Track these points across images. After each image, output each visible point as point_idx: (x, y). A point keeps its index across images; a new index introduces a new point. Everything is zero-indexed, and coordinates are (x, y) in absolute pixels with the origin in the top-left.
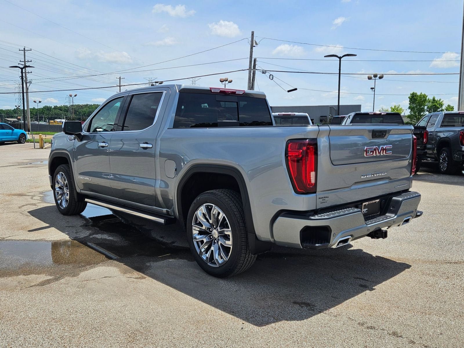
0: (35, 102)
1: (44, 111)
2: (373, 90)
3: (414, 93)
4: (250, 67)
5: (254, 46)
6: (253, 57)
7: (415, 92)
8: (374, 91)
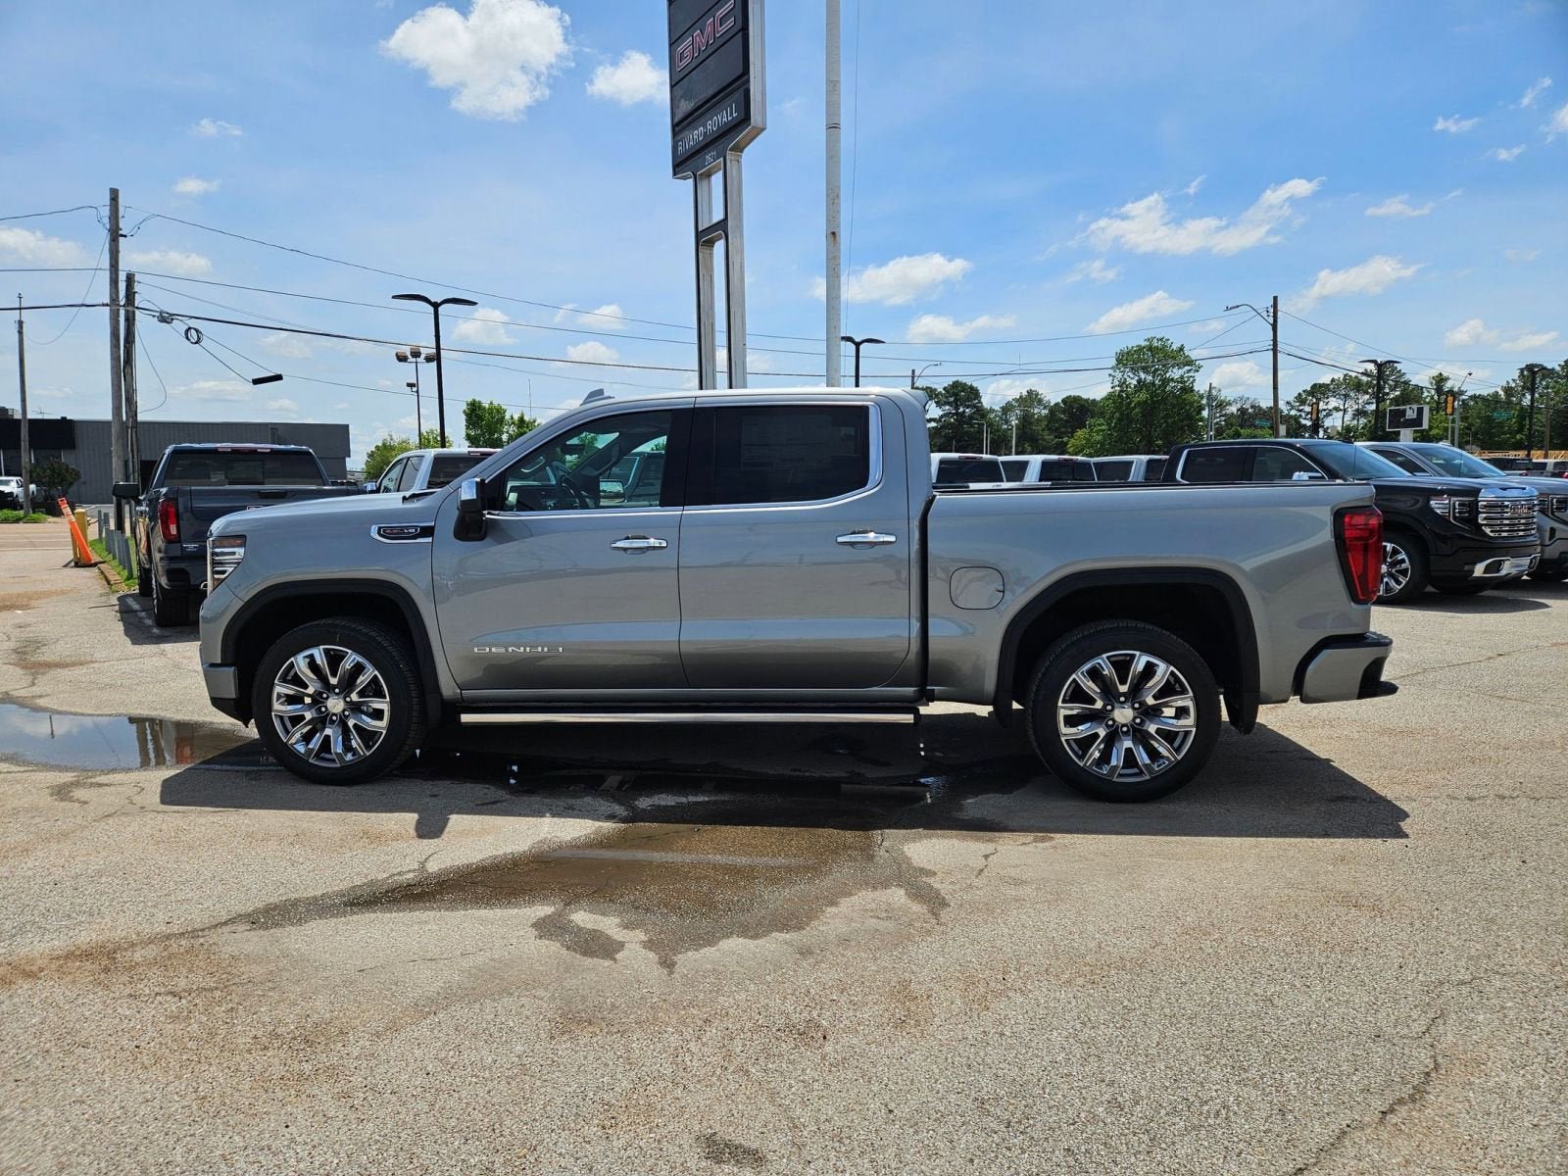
2: (415, 389)
3: (474, 400)
4: (114, 299)
5: (122, 235)
6: (121, 266)
7: (477, 400)
8: (417, 392)
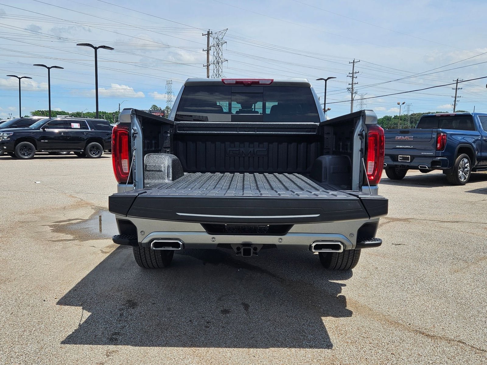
1: (384, 121)
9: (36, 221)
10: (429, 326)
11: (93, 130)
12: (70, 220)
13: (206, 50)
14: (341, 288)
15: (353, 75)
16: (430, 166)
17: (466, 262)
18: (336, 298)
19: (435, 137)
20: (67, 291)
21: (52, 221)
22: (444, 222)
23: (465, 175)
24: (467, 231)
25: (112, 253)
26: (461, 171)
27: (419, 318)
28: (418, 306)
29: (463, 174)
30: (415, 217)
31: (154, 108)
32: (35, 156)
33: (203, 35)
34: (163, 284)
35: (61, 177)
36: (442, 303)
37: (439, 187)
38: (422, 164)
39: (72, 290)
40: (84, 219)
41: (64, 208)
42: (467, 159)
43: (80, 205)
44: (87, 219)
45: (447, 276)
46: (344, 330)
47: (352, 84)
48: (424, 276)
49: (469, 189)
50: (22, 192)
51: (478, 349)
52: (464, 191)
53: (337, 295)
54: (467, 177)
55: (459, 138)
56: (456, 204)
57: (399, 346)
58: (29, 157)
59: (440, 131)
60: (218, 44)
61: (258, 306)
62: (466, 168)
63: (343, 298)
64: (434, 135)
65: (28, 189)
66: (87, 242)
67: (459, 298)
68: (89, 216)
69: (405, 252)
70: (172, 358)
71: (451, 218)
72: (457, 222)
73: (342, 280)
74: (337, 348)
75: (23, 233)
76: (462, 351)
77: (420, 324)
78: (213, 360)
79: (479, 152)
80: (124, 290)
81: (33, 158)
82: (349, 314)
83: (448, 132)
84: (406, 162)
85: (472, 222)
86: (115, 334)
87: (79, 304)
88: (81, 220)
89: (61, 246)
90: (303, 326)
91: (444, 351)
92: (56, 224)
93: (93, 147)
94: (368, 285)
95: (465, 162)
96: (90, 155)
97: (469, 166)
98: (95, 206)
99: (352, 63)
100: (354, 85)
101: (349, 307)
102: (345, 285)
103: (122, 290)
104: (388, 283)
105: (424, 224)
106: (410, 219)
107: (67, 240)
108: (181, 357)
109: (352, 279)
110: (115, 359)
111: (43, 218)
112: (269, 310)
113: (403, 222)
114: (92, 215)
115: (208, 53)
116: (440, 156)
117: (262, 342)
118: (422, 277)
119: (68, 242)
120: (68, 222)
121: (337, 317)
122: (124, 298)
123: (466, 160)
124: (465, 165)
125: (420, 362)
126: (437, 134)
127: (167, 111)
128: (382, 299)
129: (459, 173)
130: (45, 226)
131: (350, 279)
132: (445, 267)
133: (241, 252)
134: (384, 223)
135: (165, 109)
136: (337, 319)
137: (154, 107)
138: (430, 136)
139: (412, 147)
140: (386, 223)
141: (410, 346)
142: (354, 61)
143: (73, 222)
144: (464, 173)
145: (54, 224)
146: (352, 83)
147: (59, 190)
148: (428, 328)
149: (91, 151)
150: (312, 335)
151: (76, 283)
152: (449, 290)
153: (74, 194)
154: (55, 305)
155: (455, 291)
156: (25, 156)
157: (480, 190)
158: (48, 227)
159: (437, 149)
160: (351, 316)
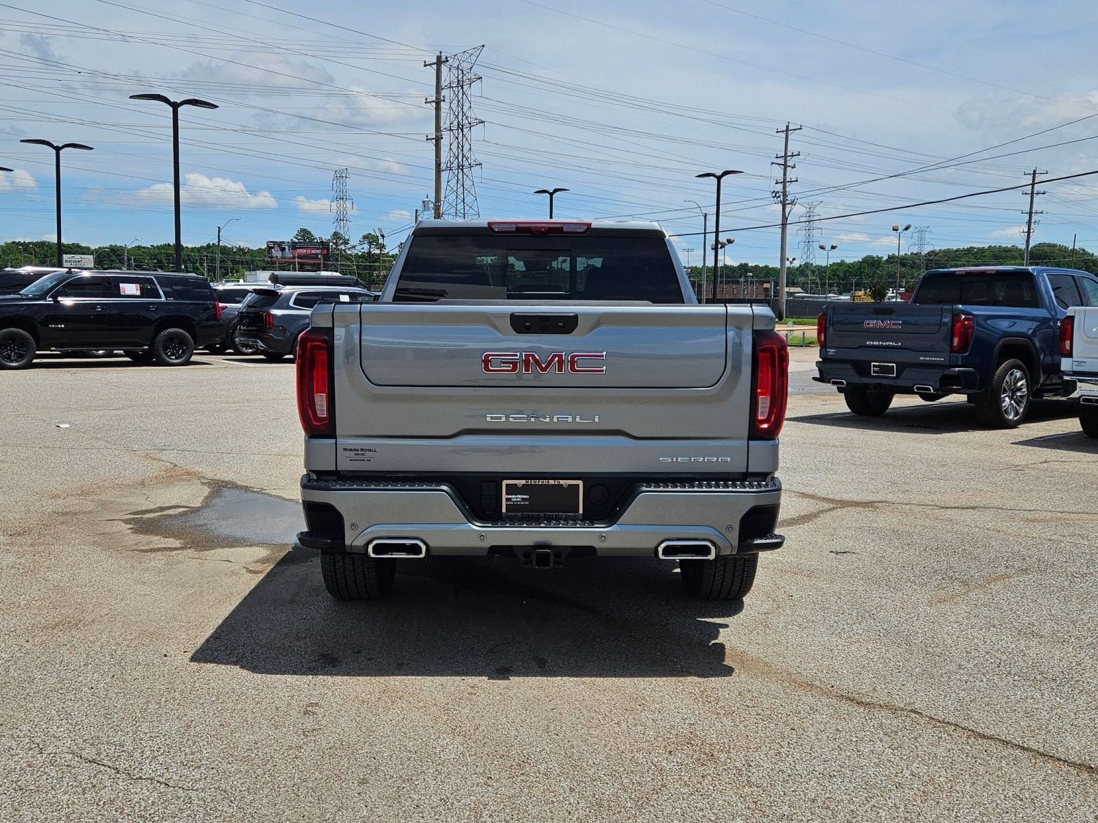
0: (822, 248)
1: (865, 268)
9: (90, 512)
10: (866, 688)
11: (171, 300)
12: (162, 509)
13: (434, 101)
14: (718, 632)
15: (785, 162)
16: (937, 386)
17: (966, 584)
18: (706, 648)
19: (947, 323)
20: (203, 640)
21: (125, 510)
22: (947, 508)
23: (1017, 407)
24: (988, 527)
25: (268, 573)
26: (1006, 396)
27: (851, 678)
28: (854, 659)
29: (1012, 404)
30: (890, 497)
31: (303, 236)
32: (35, 361)
33: (425, 66)
34: (382, 628)
35: (112, 412)
36: (898, 654)
37: (959, 433)
38: (922, 382)
39: (210, 637)
40: (191, 505)
41: (143, 483)
42: (1021, 371)
43: (173, 476)
44: (198, 506)
45: (921, 609)
46: (715, 696)
47: (784, 182)
48: (879, 610)
49: (1022, 436)
50: (35, 448)
51: (940, 722)
52: (1010, 442)
53: (710, 642)
54: (1021, 410)
55: (1004, 324)
56: (983, 470)
57: (806, 718)
58: (20, 363)
59: (960, 309)
60: (461, 83)
61: (563, 662)
62: (1020, 389)
63: (722, 646)
64: (946, 317)
65: (48, 442)
66: (212, 552)
67: (933, 646)
68: (201, 501)
69: (853, 567)
70: (416, 737)
71: (964, 500)
72: (974, 508)
73: (723, 617)
74: (699, 722)
75: (73, 535)
76: (912, 724)
77: (851, 686)
78: (486, 740)
79: (1047, 353)
80: (310, 637)
81: (30, 366)
82: (729, 671)
83: (975, 313)
84: (888, 378)
85: (1004, 507)
86: (311, 705)
87: (231, 660)
88: (186, 509)
89: (162, 560)
90: (643, 691)
91: (881, 725)
92: (135, 516)
93: (171, 338)
94: (770, 626)
95: (1016, 376)
96: (163, 359)
97: (1025, 386)
98: (207, 479)
99: (783, 131)
100: (788, 184)
101: (728, 662)
102: (726, 626)
103: (306, 637)
104: (808, 622)
105: (904, 513)
106: (879, 502)
107: (169, 548)
108: (432, 737)
109: (741, 615)
110: (319, 740)
111: (103, 504)
112: (583, 667)
113: (862, 509)
114: (206, 498)
115: (438, 109)
116: (960, 363)
117: (571, 715)
118: (874, 612)
119: (173, 553)
120: (160, 514)
121: (705, 677)
122: (313, 651)
123: (1018, 374)
124: (1016, 383)
125: (837, 740)
126: (953, 317)
127: (336, 244)
128: (791, 648)
129: (1004, 401)
130: (116, 522)
131: (737, 616)
132: (922, 593)
133: (532, 560)
134: (822, 512)
135: (330, 238)
136: (704, 679)
137: (304, 233)
138: (936, 319)
139: (900, 344)
140: (827, 510)
141: (826, 718)
142: (787, 127)
143: (170, 513)
144: (1015, 402)
145: (132, 516)
146: (785, 179)
147: (117, 443)
148: (863, 691)
149: (165, 348)
150: (658, 703)
151: (216, 627)
152: (917, 633)
153: (155, 452)
154: (188, 663)
155: (929, 634)
156: (12, 361)
157: (1045, 440)
158: (120, 523)
159: (952, 350)
160: (731, 675)
